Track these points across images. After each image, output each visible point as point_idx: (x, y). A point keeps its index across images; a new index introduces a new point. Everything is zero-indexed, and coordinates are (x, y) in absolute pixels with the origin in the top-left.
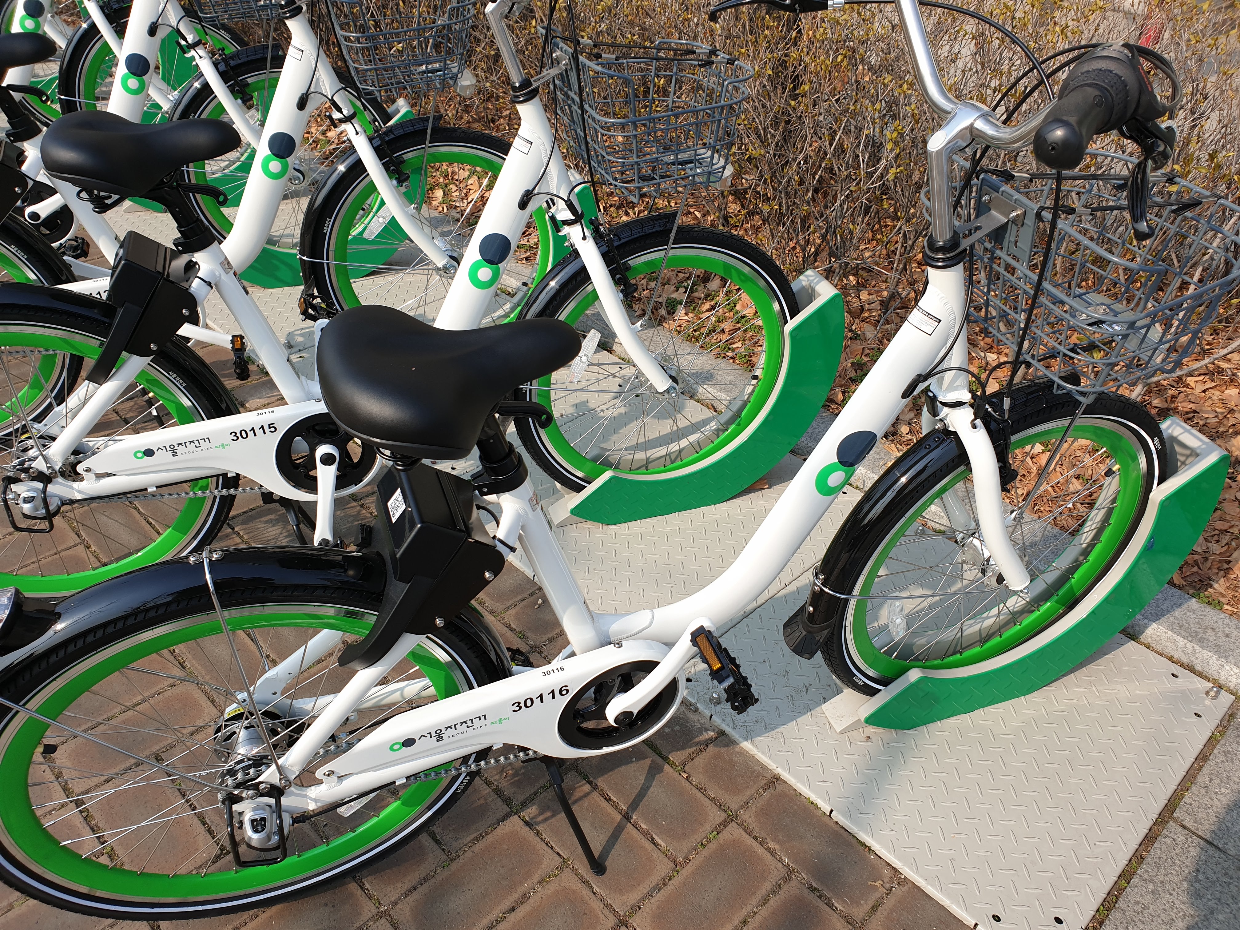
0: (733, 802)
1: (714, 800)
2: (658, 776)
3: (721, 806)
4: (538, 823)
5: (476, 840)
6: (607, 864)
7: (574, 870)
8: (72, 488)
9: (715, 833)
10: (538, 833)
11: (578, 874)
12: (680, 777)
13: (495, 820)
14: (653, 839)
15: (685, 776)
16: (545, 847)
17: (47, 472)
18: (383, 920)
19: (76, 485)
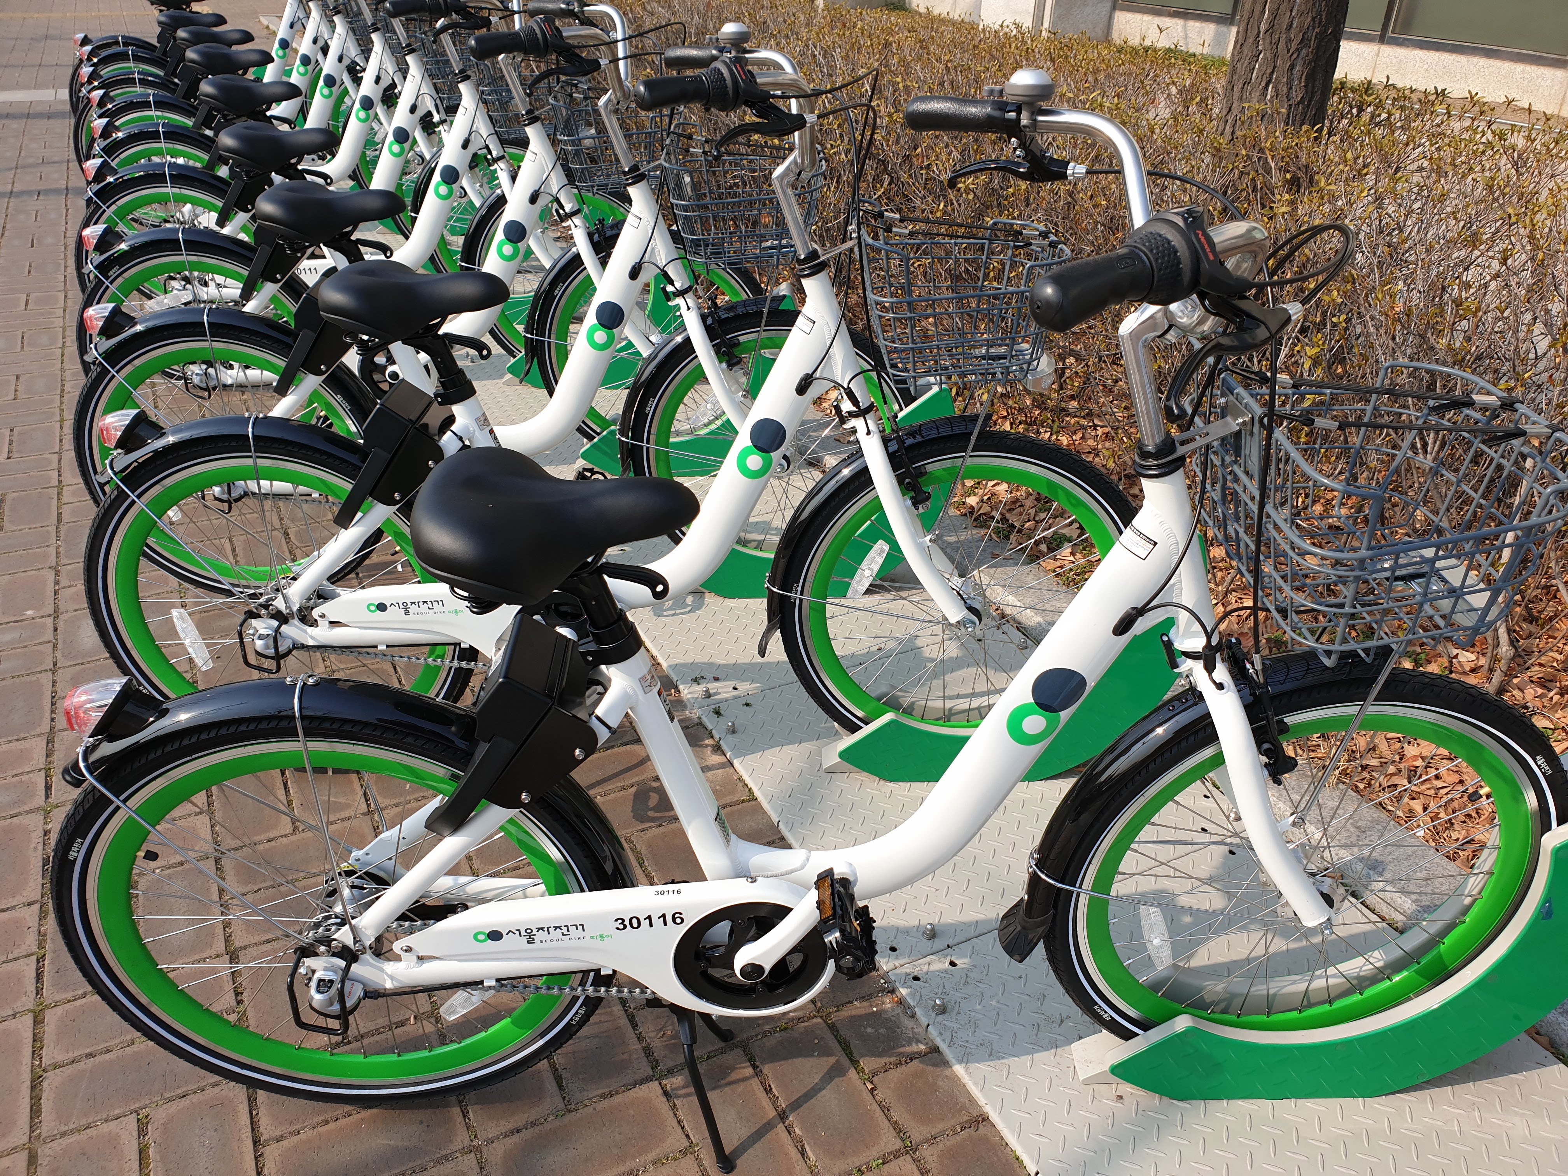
0: (917, 1132)
1: (895, 1124)
2: (837, 1080)
3: (900, 1132)
4: (679, 1096)
5: (604, 1096)
6: (738, 1162)
7: (698, 1159)
8: (306, 632)
9: (880, 1161)
10: (674, 1107)
11: (700, 1165)
12: (863, 1088)
13: (631, 1080)
14: (803, 1148)
15: (870, 1086)
16: (675, 1124)
17: (285, 611)
18: (472, 1155)
19: (310, 630)
